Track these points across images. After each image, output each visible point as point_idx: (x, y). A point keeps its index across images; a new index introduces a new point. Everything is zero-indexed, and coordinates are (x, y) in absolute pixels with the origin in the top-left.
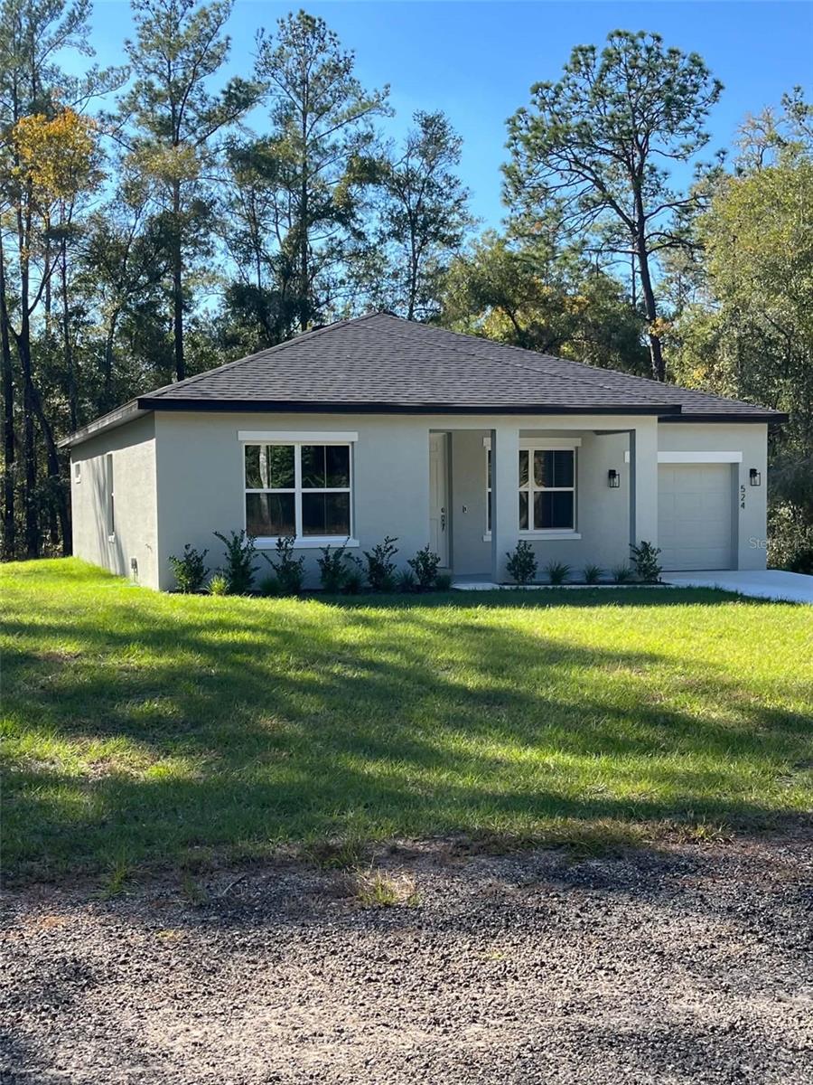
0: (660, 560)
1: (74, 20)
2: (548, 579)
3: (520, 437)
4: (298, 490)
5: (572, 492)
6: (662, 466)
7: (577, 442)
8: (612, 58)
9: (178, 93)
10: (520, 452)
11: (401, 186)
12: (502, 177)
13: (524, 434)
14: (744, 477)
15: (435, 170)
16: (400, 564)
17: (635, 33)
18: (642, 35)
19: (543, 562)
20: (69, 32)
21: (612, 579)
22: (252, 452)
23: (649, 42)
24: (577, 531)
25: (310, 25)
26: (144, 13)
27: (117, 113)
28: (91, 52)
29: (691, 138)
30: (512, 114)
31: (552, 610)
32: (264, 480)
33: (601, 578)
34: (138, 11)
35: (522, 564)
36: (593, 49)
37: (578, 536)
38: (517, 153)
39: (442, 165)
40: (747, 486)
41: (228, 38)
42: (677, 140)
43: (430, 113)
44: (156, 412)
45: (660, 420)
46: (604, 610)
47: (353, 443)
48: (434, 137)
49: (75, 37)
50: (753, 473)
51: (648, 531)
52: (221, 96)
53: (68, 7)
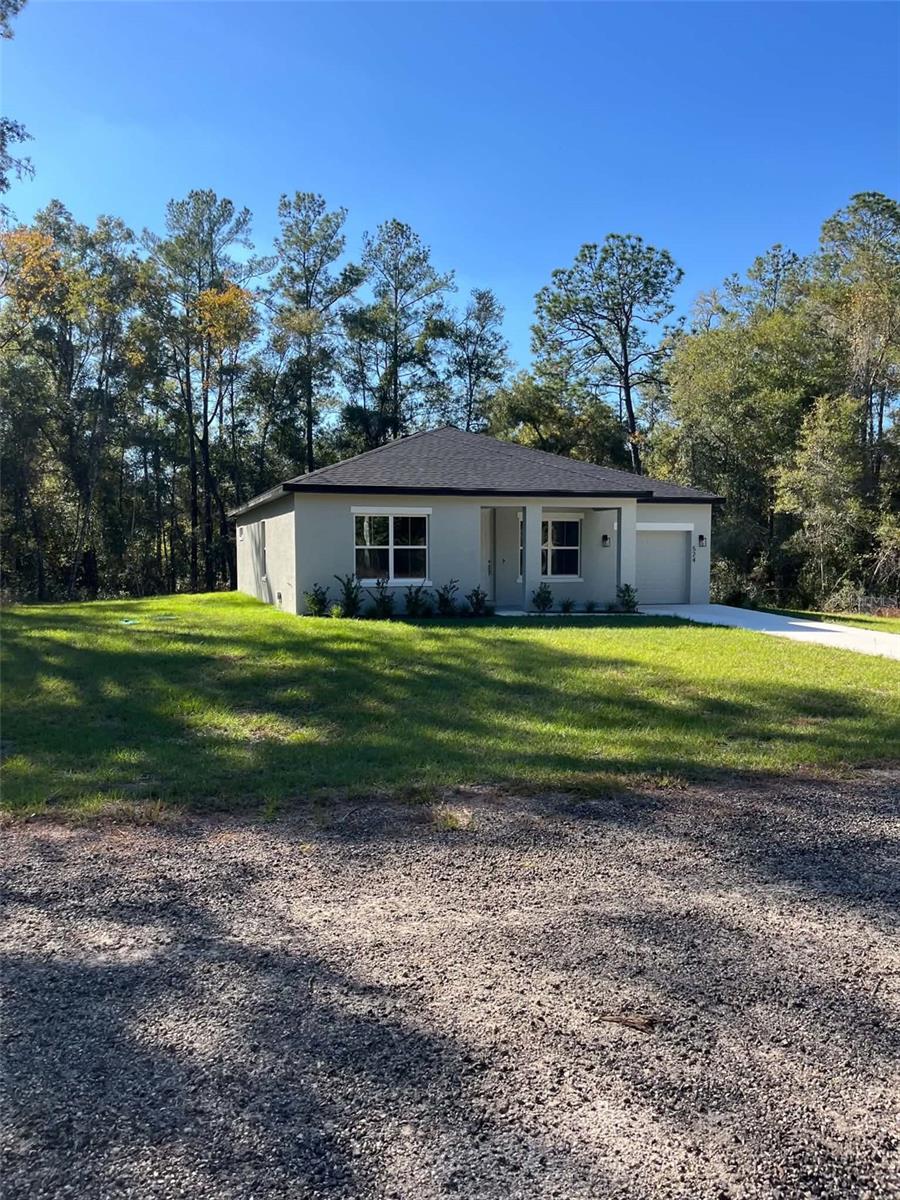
0: (637, 597)
1: (240, 224)
2: (560, 609)
3: (543, 512)
4: (391, 547)
5: (577, 550)
6: (639, 533)
7: (582, 516)
8: (608, 253)
9: (310, 275)
10: (543, 522)
11: (463, 339)
12: (532, 334)
13: (545, 510)
14: (695, 541)
15: (486, 329)
16: (460, 597)
17: (624, 236)
18: (629, 237)
19: (557, 598)
20: (237, 232)
21: (604, 609)
22: (360, 520)
23: (634, 242)
24: (580, 576)
25: (400, 229)
26: (286, 220)
27: (269, 288)
28: (252, 246)
29: (661, 308)
30: (539, 291)
31: (563, 630)
32: (367, 539)
33: (596, 609)
34: (283, 218)
35: (543, 599)
36: (595, 247)
37: (581, 580)
38: (542, 318)
39: (491, 326)
40: (697, 547)
41: (344, 237)
42: (652, 310)
43: (483, 289)
44: (296, 494)
45: (638, 501)
46: (599, 631)
47: (429, 515)
48: (485, 307)
49: (241, 236)
50: (701, 538)
51: (629, 577)
52: (340, 277)
53: (236, 215)
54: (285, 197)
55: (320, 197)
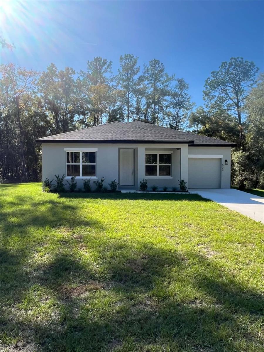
1: (108, 66)
2: (152, 190)
3: (146, 150)
4: (81, 164)
6: (189, 159)
7: (172, 152)
8: (231, 64)
9: (128, 79)
10: (146, 154)
11: (174, 95)
12: (203, 93)
13: (147, 149)
14: (223, 162)
15: (183, 92)
16: (106, 184)
17: (236, 58)
18: (238, 58)
20: (107, 69)
21: (171, 190)
23: (240, 59)
24: (171, 177)
25: (156, 62)
26: (122, 63)
27: (116, 85)
28: (112, 73)
29: (252, 82)
30: (206, 79)
32: (70, 161)
33: (168, 190)
34: (121, 63)
35: (144, 186)
36: (226, 62)
38: (207, 88)
39: (185, 91)
40: (224, 165)
41: (139, 67)
42: (249, 83)
43: (180, 79)
44: (43, 143)
45: (189, 146)
47: (96, 151)
48: (182, 85)
49: (109, 70)
50: (226, 161)
51: (185, 177)
52: (137, 79)
53: (108, 63)
54: (121, 56)
55: (132, 55)
